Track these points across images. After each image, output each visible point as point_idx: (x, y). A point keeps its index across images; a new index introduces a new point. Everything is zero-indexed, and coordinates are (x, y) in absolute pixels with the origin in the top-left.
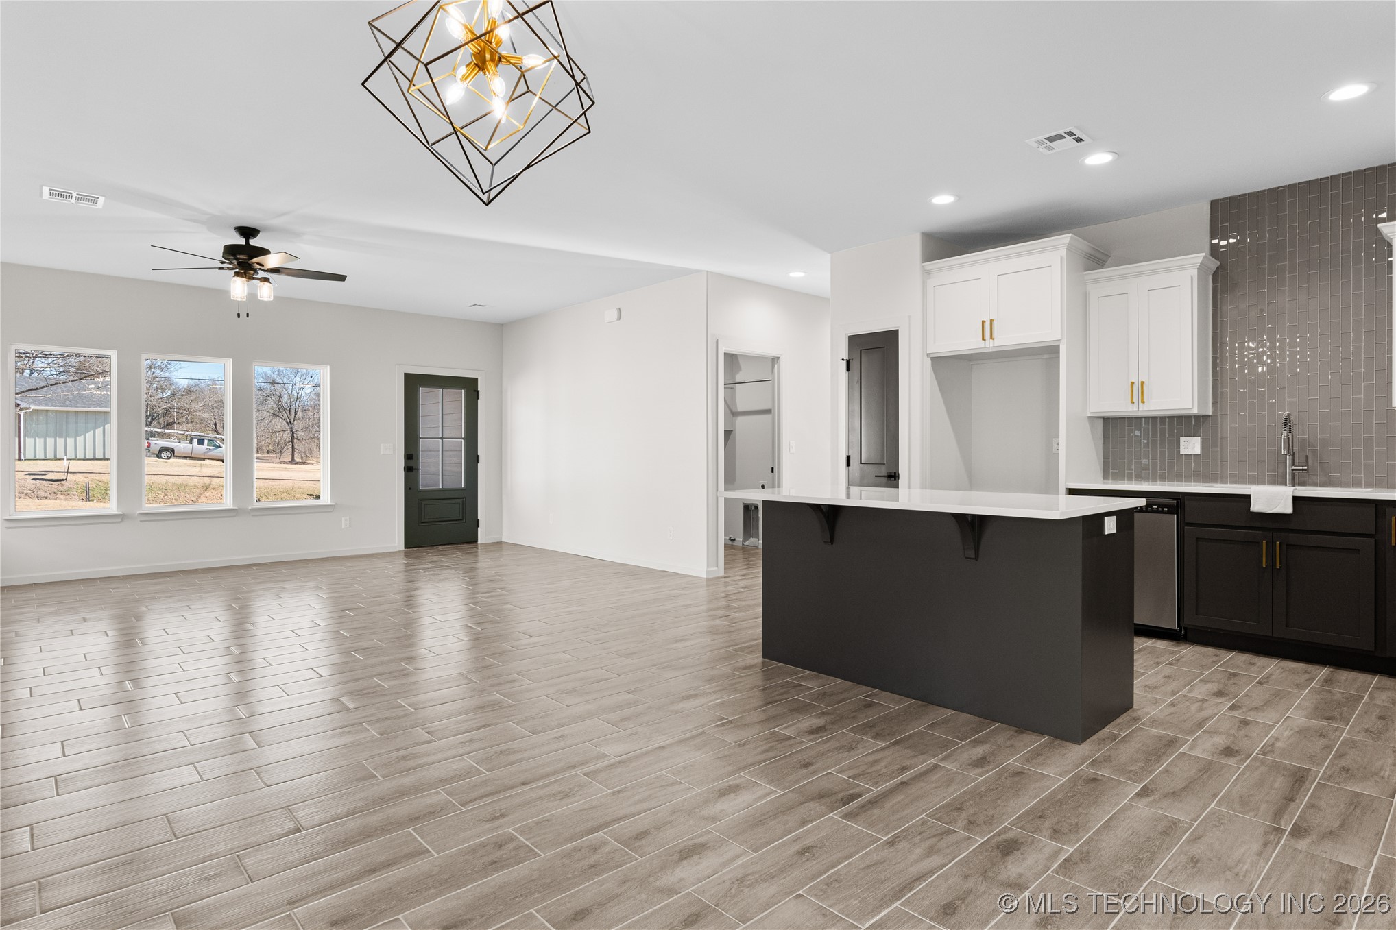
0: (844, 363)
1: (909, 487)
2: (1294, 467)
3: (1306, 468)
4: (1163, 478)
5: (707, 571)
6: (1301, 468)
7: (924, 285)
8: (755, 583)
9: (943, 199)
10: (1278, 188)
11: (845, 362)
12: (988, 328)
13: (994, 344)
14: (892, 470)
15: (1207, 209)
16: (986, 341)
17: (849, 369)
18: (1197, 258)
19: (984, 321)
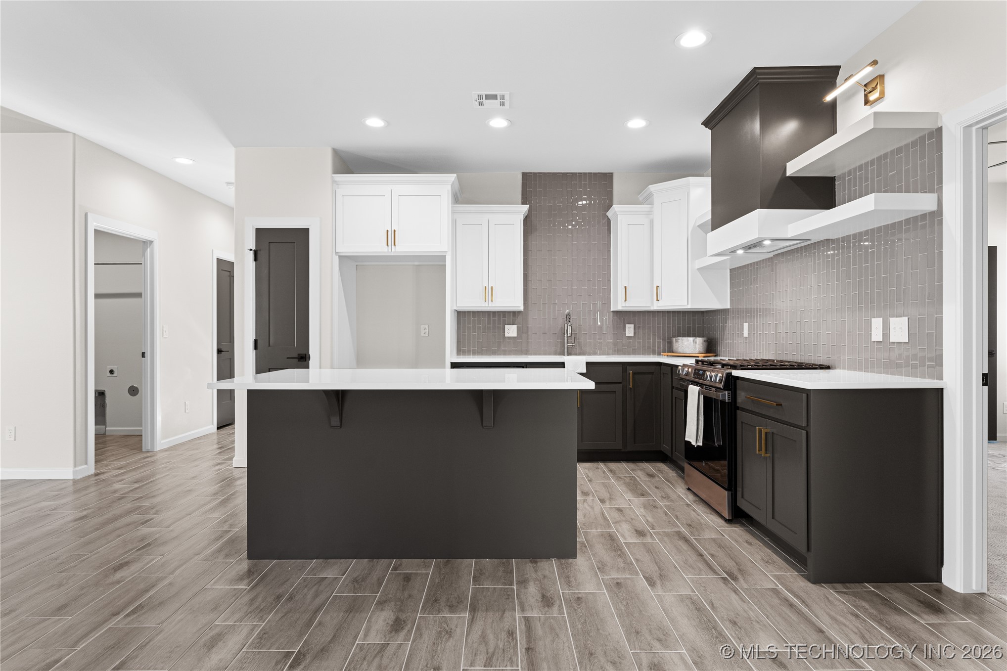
0: (251, 254)
1: (320, 368)
2: (568, 344)
3: (574, 344)
4: (494, 353)
5: (73, 472)
6: (571, 344)
7: (335, 193)
8: (145, 474)
9: (375, 122)
10: (558, 173)
11: (252, 252)
12: (391, 237)
13: (395, 250)
14: (302, 352)
15: (520, 177)
16: (389, 247)
17: (256, 259)
18: (524, 208)
19: (388, 230)
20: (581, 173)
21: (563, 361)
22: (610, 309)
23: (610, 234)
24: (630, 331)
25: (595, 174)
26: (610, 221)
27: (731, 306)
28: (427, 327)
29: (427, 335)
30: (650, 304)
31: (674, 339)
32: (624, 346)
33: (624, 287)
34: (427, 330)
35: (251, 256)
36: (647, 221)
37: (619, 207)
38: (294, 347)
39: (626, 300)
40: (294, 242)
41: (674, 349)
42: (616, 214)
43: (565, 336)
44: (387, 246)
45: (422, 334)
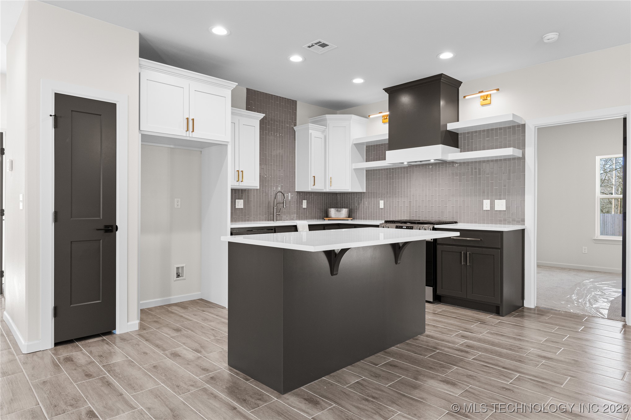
2: (277, 213)
11: (52, 119)
14: (108, 224)
15: (245, 91)
16: (188, 132)
17: (56, 126)
18: (262, 116)
19: (188, 118)
20: (281, 97)
22: (295, 189)
23: (296, 140)
24: (305, 204)
25: (288, 99)
26: (295, 132)
27: (366, 190)
28: (180, 200)
29: (179, 207)
30: (324, 188)
31: (329, 209)
32: (302, 214)
33: (313, 176)
34: (179, 203)
35: (51, 121)
36: (322, 136)
37: (311, 125)
38: (100, 217)
39: (314, 185)
40: (101, 115)
41: (330, 216)
42: (308, 129)
43: (275, 207)
44: (186, 131)
45: (176, 206)
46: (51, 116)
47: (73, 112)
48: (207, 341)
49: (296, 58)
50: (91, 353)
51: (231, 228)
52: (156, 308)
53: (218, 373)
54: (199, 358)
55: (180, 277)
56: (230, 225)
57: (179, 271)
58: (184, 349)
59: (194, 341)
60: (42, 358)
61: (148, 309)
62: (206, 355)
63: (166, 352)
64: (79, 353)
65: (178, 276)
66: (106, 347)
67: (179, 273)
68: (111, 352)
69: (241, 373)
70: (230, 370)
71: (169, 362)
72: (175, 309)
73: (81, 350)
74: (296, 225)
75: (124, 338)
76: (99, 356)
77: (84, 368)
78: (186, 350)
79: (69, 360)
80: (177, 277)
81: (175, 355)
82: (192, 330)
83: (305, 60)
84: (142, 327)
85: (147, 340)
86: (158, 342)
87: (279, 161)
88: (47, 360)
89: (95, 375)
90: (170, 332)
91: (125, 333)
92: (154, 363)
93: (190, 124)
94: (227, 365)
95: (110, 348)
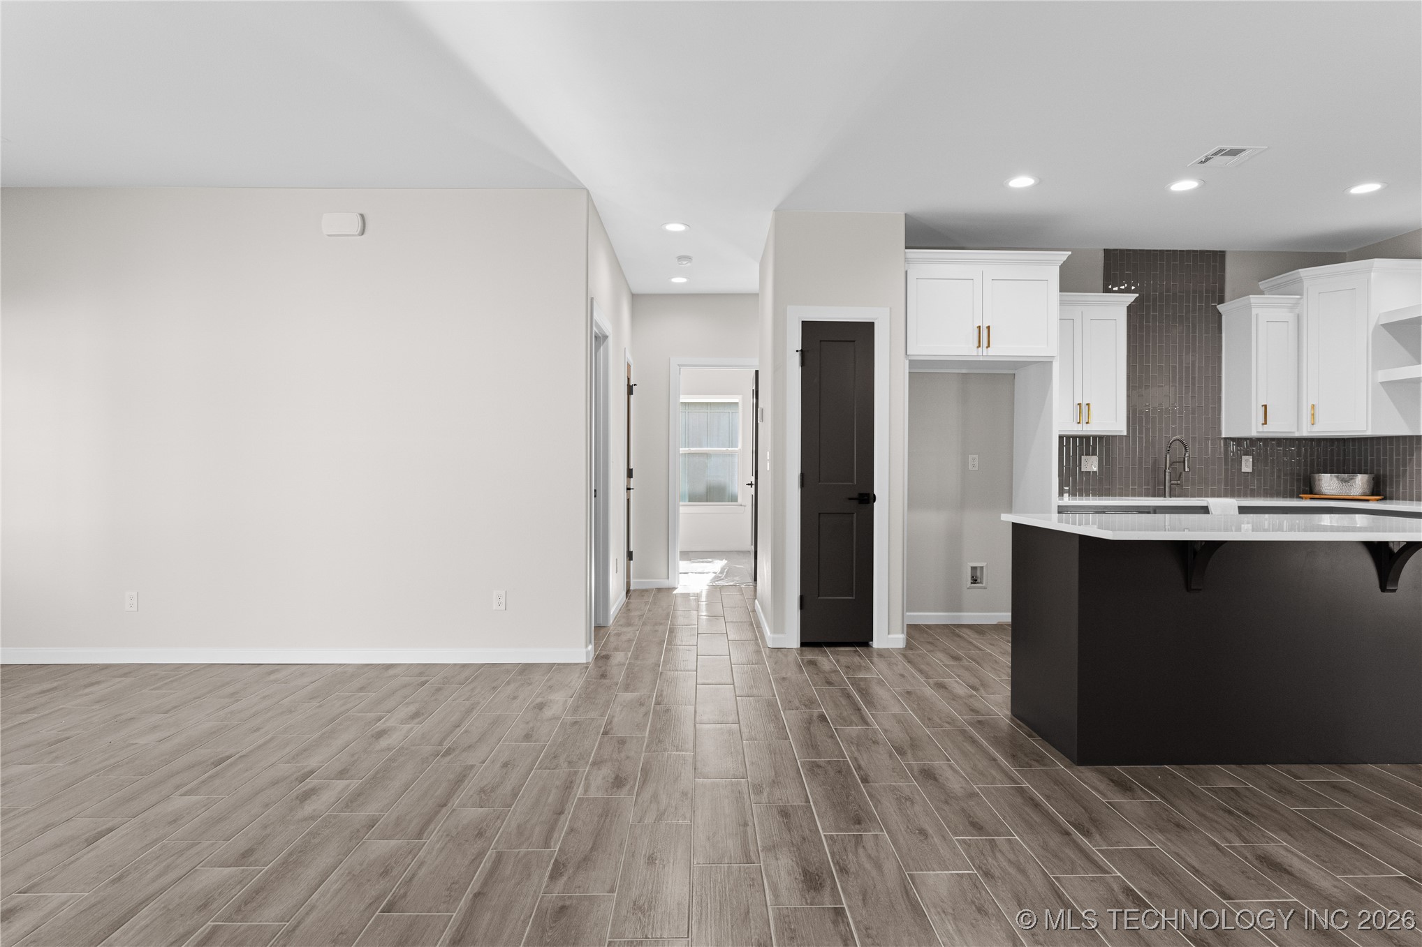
0: (797, 354)
2: (1172, 482)
3: (1179, 482)
5: (586, 653)
6: (1176, 483)
7: (906, 275)
13: (987, 353)
14: (863, 491)
15: (1102, 255)
16: (980, 349)
17: (803, 364)
18: (1131, 298)
19: (980, 327)
20: (1183, 251)
21: (1206, 505)
22: (1222, 434)
23: (1221, 333)
24: (1247, 465)
25: (1202, 252)
26: (1221, 316)
28: (977, 456)
29: (976, 468)
30: (1294, 429)
31: (1317, 475)
32: (1238, 485)
33: (1263, 406)
34: (977, 462)
35: (797, 358)
36: (1290, 317)
37: (1254, 299)
38: (853, 482)
39: (1265, 423)
40: (854, 341)
41: (1316, 489)
42: (1249, 307)
43: (1167, 470)
44: (978, 347)
45: (970, 467)
46: (797, 351)
47: (822, 343)
48: (994, 680)
49: (1185, 185)
50: (838, 661)
51: (1058, 506)
52: (937, 626)
53: (992, 719)
54: (971, 696)
55: (978, 583)
56: (1056, 501)
57: (976, 572)
58: (957, 682)
59: (975, 676)
60: (786, 656)
61: (925, 625)
62: (985, 695)
63: (930, 681)
64: (825, 659)
65: (974, 581)
66: (857, 659)
67: (976, 577)
68: (861, 666)
69: (1026, 727)
70: (1012, 720)
71: (929, 692)
72: (966, 633)
73: (828, 656)
74: (1207, 507)
75: (882, 654)
76: (846, 667)
77: (827, 675)
78: (959, 683)
79: (812, 663)
80: (972, 583)
81: (941, 686)
82: (978, 663)
83: (1204, 183)
84: (909, 646)
85: (909, 662)
86: (923, 667)
87: (1181, 378)
88: (791, 658)
89: (836, 684)
90: (943, 659)
91: (884, 649)
92: (910, 688)
93: (984, 335)
94: (1009, 713)
95: (861, 661)
